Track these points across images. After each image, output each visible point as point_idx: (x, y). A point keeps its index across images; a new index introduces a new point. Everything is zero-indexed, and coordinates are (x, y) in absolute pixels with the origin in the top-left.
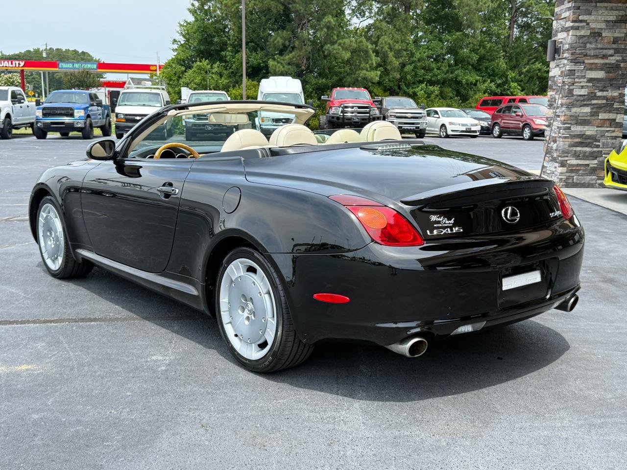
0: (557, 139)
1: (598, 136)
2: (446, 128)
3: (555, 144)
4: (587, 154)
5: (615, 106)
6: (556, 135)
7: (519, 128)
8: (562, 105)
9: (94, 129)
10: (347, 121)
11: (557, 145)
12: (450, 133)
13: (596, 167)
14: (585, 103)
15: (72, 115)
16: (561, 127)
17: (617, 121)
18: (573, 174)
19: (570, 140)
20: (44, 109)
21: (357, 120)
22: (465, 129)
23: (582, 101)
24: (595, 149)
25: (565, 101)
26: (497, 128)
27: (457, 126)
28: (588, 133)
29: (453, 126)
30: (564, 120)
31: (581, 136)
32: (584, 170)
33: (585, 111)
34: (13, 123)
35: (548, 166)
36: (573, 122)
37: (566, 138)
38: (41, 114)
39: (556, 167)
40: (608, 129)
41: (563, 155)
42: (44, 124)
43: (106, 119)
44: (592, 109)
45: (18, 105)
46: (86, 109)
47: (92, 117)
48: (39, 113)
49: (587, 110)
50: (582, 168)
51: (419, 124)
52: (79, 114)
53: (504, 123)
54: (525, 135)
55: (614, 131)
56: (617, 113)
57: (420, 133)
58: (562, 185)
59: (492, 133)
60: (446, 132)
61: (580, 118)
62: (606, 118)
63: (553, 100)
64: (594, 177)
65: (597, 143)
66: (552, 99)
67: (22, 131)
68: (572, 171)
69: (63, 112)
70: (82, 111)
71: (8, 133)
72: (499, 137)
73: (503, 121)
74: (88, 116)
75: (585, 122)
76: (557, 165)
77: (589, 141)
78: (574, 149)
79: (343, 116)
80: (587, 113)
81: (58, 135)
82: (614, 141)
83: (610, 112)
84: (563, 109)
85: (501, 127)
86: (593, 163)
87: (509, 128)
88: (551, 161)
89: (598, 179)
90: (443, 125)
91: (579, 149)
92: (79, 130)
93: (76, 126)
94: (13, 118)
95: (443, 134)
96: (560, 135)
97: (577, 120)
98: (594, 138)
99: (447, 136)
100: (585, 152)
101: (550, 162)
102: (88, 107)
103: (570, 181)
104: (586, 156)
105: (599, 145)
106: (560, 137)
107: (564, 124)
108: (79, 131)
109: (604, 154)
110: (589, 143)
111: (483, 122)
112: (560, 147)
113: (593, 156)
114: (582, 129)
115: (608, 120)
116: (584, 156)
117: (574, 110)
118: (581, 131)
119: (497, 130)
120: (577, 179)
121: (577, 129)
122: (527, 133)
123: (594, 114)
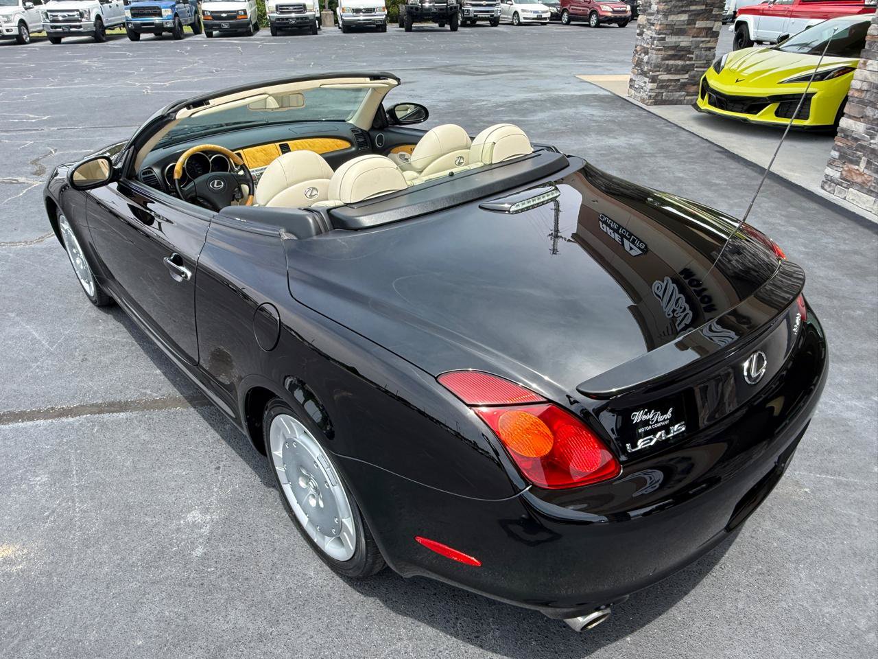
0: (650, 51)
1: (692, 47)
2: (518, 16)
3: (647, 56)
4: (679, 68)
5: (714, 13)
6: (649, 46)
7: (586, 15)
8: (658, 12)
9: (184, 27)
10: (425, 12)
11: (649, 58)
12: (522, 20)
13: (687, 82)
14: (683, 9)
15: (160, 15)
16: (655, 38)
17: (714, 30)
18: (663, 91)
19: (663, 52)
20: (132, 9)
21: (435, 10)
22: (536, 17)
23: (680, 7)
24: (688, 62)
25: (662, 7)
26: (565, 14)
27: (529, 13)
28: (682, 44)
29: (525, 13)
30: (660, 30)
31: (676, 48)
32: (674, 86)
33: (682, 19)
34: (105, 25)
35: (637, 80)
36: (668, 32)
37: (659, 50)
38: (130, 15)
39: (645, 82)
40: (703, 39)
41: (655, 70)
42: (135, 25)
43: (195, 15)
44: (690, 16)
45: (106, 5)
46: (173, 7)
47: (180, 15)
48: (128, 14)
49: (684, 17)
50: (673, 84)
51: (493, 11)
52: (167, 13)
53: (572, 9)
54: (591, 22)
55: (709, 42)
56: (715, 21)
57: (495, 21)
58: (651, 103)
59: (561, 19)
60: (519, 20)
61: (676, 27)
62: (704, 26)
63: (648, 4)
64: (683, 93)
65: (691, 56)
66: (646, 3)
67: (117, 31)
68: (662, 87)
69: (150, 11)
70: (169, 10)
71: (101, 36)
72: (568, 23)
73: (572, 7)
74: (176, 15)
75: (680, 32)
76: (647, 80)
77: (683, 53)
78: (667, 62)
79: (422, 6)
80: (684, 21)
81: (152, 35)
82: (708, 52)
83: (707, 19)
84: (660, 16)
85: (569, 14)
86: (684, 78)
87: (576, 14)
88: (641, 74)
89: (687, 95)
90: (516, 13)
91: (671, 62)
92: (169, 30)
93: (165, 26)
94: (104, 20)
95: (516, 22)
96: (653, 46)
97: (673, 31)
98: (688, 50)
99: (520, 24)
100: (678, 65)
101: (639, 76)
102: (174, 6)
103: (659, 98)
104: (679, 70)
105: (692, 58)
106: (653, 49)
107: (659, 34)
108: (169, 32)
109: (697, 67)
110: (683, 55)
111: (553, 8)
112: (652, 60)
113: (685, 70)
114: (677, 40)
115: (705, 28)
116: (676, 70)
117: (671, 18)
118: (675, 43)
119: (565, 18)
120: (666, 96)
121: (671, 40)
122: (594, 20)
123: (691, 22)
